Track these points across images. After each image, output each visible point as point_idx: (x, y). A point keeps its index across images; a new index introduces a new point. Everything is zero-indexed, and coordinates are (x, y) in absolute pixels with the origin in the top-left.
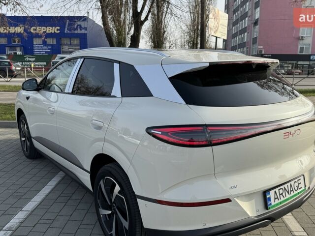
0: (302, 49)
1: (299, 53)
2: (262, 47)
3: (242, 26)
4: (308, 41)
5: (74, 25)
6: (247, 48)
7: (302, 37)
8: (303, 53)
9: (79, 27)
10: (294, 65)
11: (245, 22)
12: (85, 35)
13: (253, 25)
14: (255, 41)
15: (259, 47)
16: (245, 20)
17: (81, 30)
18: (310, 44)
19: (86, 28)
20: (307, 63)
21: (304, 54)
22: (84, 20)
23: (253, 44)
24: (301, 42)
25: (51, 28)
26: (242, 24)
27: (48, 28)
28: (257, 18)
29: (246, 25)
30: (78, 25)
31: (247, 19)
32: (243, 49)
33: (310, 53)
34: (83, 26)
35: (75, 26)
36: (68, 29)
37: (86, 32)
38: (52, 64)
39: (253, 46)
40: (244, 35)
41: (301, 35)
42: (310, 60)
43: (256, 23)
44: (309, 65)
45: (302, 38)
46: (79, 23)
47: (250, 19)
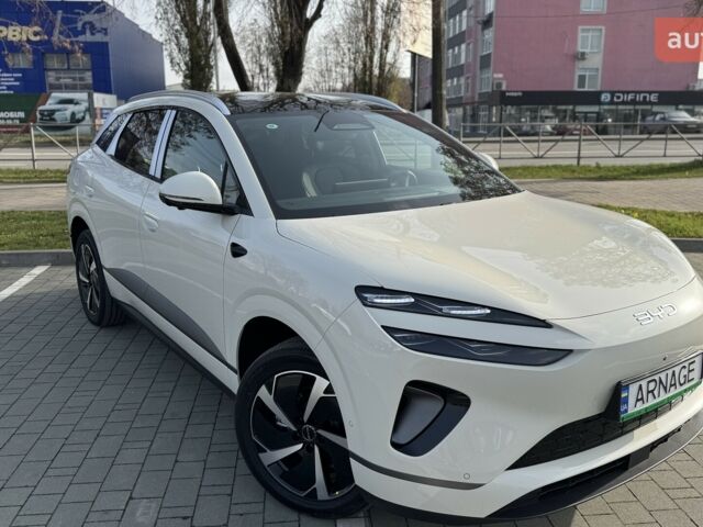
0: (582, 79)
1: (576, 88)
2: (501, 76)
3: (454, 30)
4: (595, 61)
5: (76, 22)
6: (468, 78)
7: (583, 54)
8: (584, 87)
9: (88, 26)
10: (569, 113)
11: (461, 21)
12: (104, 45)
13: (480, 27)
14: (485, 62)
15: (495, 76)
16: (461, 16)
17: (93, 34)
18: (597, 69)
19: (106, 30)
20: (595, 109)
21: (586, 89)
22: (99, 11)
23: (482, 68)
24: (580, 64)
25: (18, 29)
26: (454, 25)
27: (11, 28)
28: (488, 11)
29: (464, 28)
30: (85, 24)
31: (465, 13)
32: (458, 81)
33: (599, 89)
34: (98, 25)
35: (80, 25)
36: (61, 33)
37: (105, 39)
38: (39, 116)
39: (481, 74)
40: (459, 49)
41: (581, 50)
42: (599, 103)
43: (487, 23)
44: (598, 113)
45: (583, 56)
46: (87, 18)
47: (472, 12)
